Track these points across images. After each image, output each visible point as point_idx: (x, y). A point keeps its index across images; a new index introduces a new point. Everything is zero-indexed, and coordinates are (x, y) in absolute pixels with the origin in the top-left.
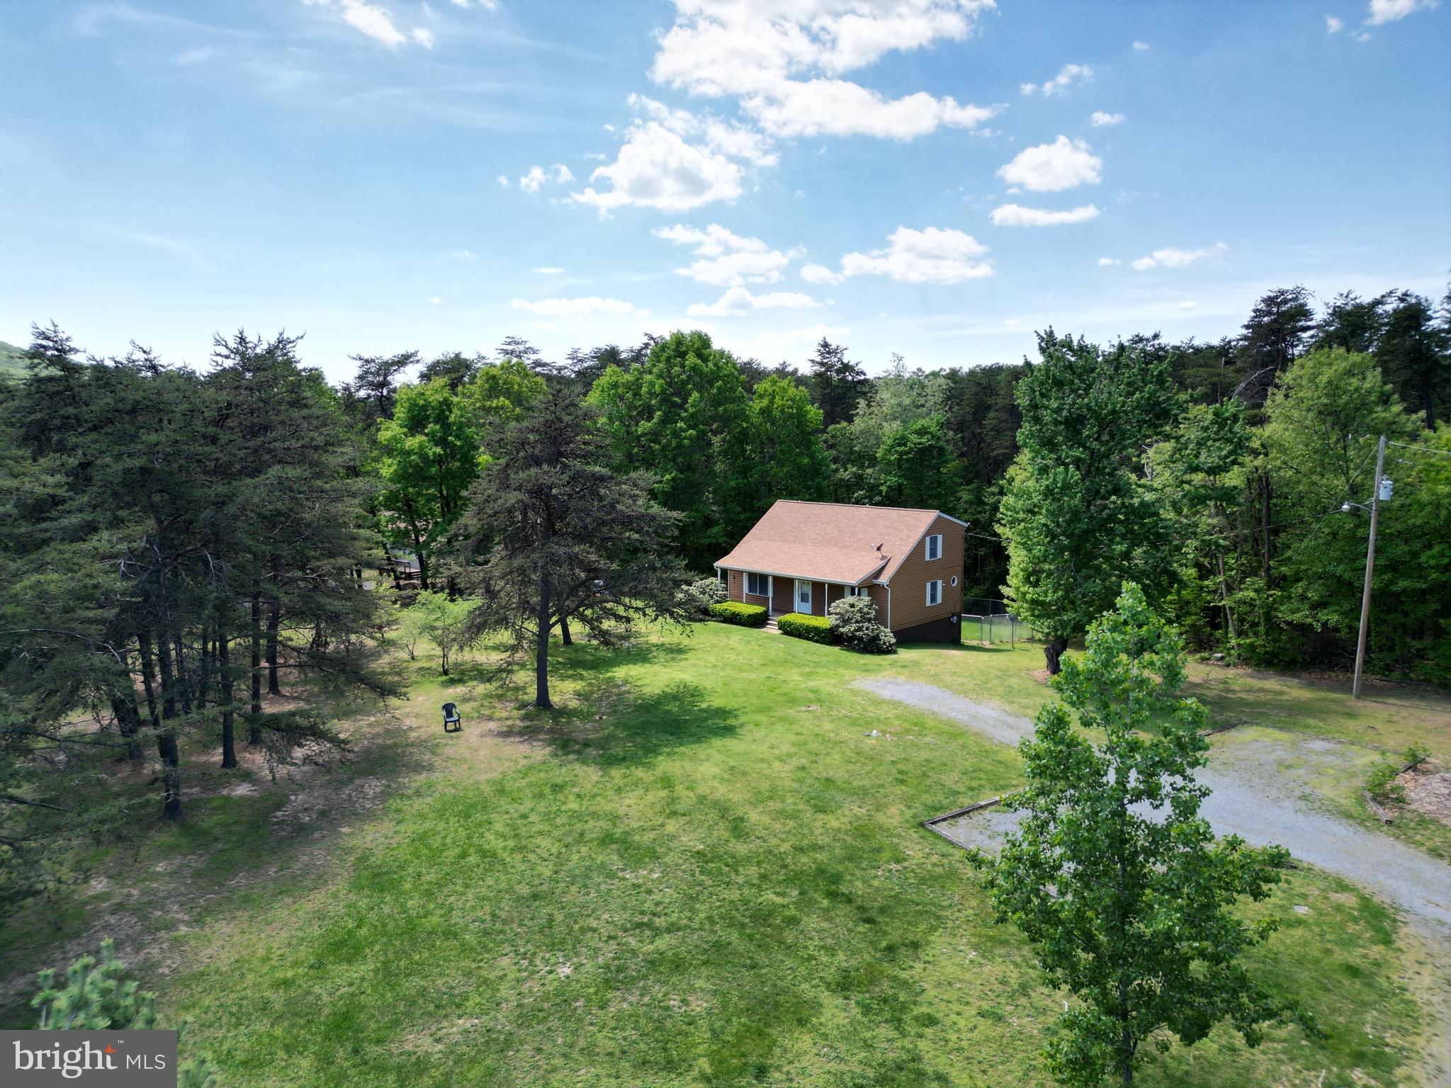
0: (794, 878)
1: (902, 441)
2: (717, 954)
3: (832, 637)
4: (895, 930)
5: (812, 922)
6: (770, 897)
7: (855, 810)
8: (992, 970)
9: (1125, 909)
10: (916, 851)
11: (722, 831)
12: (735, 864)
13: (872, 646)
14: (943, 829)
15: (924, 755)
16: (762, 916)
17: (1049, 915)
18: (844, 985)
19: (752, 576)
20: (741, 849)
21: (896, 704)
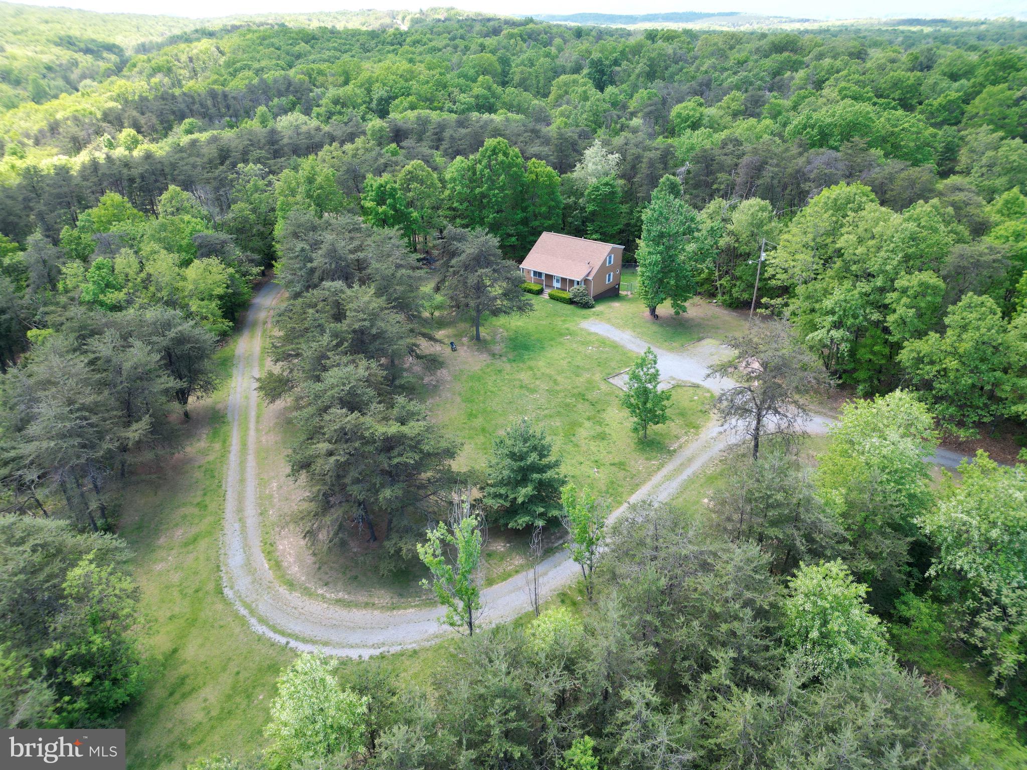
0: (573, 396)
1: (597, 189)
2: (559, 414)
3: (571, 302)
4: (599, 407)
5: (579, 406)
6: (568, 400)
7: (587, 375)
8: (621, 414)
9: (645, 403)
10: (604, 387)
11: (551, 383)
12: (558, 392)
13: (586, 306)
14: (611, 380)
15: (605, 356)
16: (567, 405)
17: (632, 405)
18: (589, 419)
19: (535, 273)
20: (558, 388)
21: (596, 334)
